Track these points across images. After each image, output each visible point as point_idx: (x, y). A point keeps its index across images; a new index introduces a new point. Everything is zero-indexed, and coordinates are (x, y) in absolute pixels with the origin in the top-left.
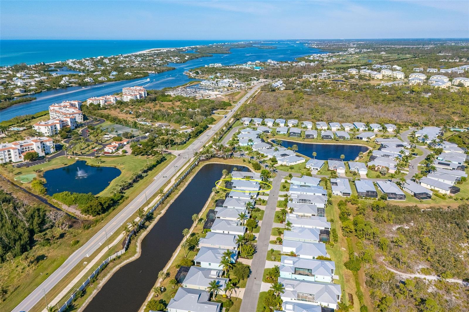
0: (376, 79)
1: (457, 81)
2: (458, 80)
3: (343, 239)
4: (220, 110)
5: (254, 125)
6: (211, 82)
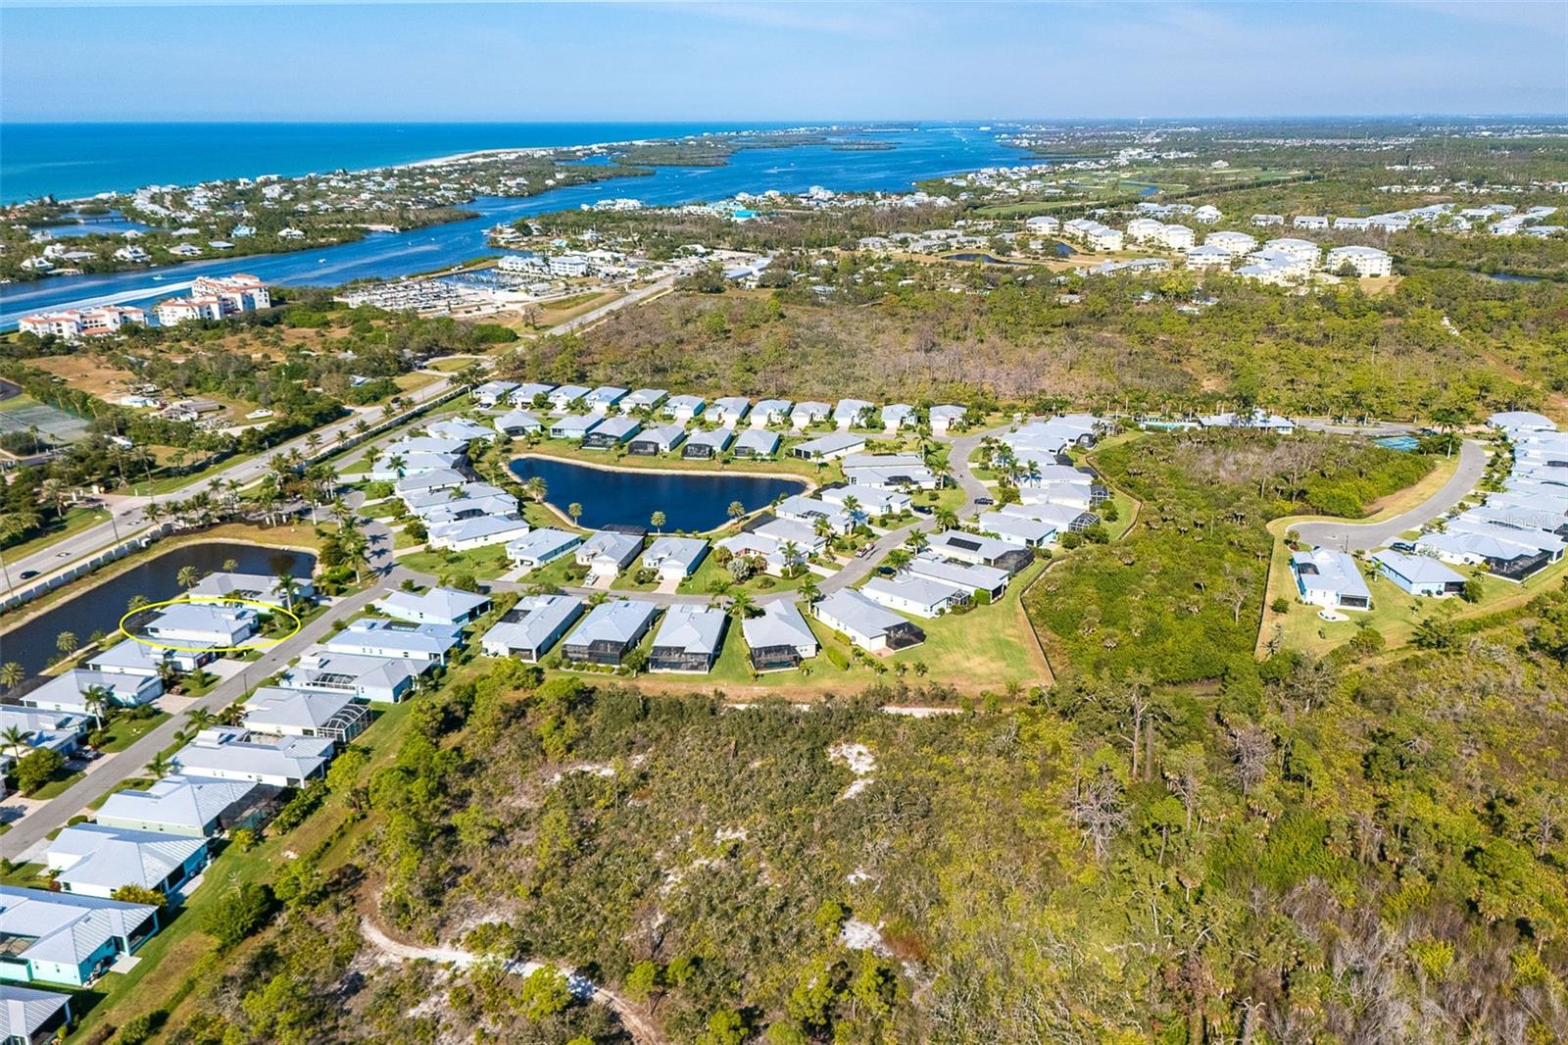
0: (1100, 253)
1: (1339, 257)
2: (1343, 256)
3: (328, 819)
4: (458, 356)
5: (513, 406)
6: (528, 260)
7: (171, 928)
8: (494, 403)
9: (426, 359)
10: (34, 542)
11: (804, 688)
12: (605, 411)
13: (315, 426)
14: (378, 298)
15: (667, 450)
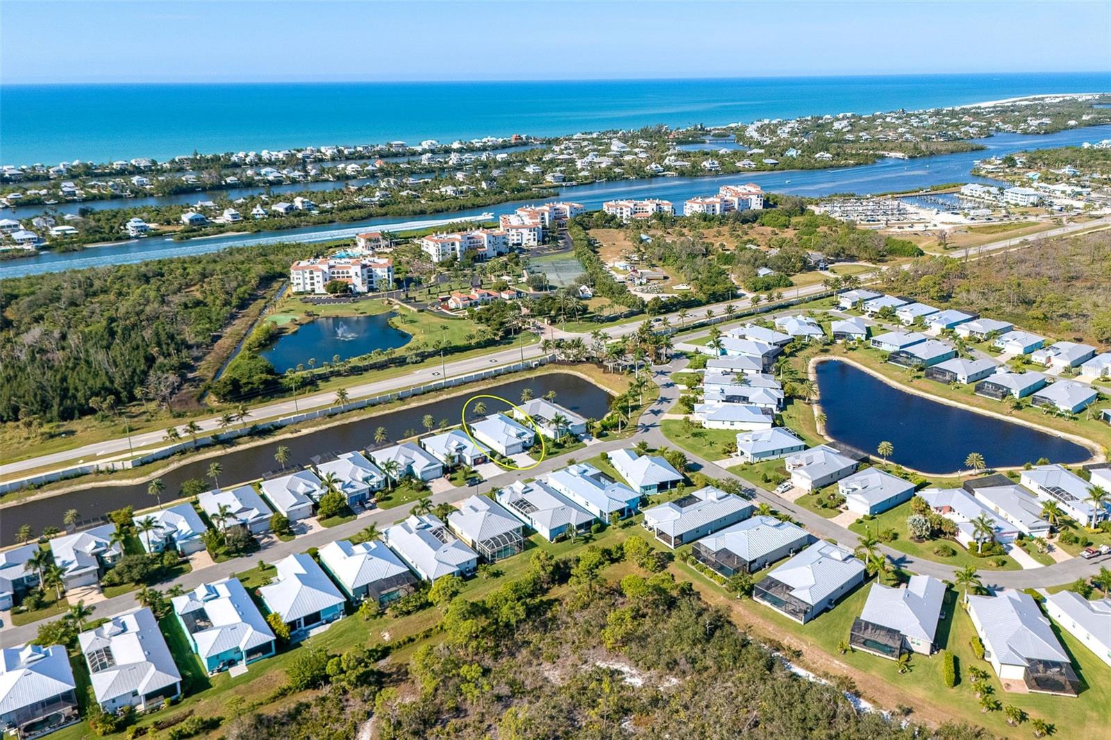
3: (429, 620)
4: (861, 263)
5: (863, 312)
6: (986, 189)
7: (281, 656)
8: (849, 307)
9: (832, 263)
10: (489, 348)
11: (886, 687)
12: (939, 332)
13: (708, 303)
14: (836, 211)
15: (965, 382)
